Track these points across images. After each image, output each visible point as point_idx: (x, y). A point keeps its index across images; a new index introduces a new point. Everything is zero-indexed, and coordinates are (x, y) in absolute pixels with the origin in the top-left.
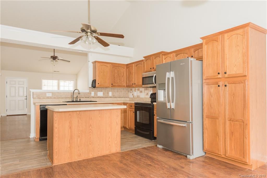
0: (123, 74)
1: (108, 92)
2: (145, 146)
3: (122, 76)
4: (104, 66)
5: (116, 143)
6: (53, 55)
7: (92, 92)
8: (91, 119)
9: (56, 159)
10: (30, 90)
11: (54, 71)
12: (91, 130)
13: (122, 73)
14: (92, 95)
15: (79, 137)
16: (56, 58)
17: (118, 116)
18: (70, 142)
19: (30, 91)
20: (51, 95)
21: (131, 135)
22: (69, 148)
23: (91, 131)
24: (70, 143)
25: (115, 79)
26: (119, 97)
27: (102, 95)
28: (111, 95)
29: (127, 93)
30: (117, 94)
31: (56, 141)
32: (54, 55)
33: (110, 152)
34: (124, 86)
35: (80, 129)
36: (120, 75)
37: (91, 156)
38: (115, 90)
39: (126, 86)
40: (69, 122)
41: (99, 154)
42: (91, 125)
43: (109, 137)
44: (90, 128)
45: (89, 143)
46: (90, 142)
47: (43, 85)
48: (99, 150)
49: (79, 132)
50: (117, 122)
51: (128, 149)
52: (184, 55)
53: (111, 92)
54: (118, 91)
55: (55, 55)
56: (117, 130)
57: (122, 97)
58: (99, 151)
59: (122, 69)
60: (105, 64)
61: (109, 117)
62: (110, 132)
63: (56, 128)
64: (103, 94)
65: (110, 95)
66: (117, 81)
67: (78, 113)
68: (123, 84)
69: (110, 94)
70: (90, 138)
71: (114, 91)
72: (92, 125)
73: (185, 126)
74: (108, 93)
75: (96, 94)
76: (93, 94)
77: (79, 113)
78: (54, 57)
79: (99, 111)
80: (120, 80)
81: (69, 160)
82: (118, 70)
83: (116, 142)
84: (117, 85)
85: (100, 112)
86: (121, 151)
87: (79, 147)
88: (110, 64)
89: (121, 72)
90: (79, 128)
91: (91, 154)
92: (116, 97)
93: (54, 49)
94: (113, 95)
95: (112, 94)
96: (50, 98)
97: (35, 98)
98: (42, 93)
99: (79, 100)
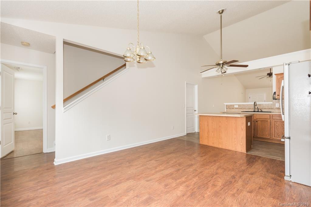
7: (277, 104)
9: (201, 140)
12: (220, 130)
14: (277, 107)
15: (213, 132)
18: (208, 134)
22: (207, 137)
40: (207, 122)
44: (220, 128)
55: (271, 72)
96: (237, 108)
97: (227, 109)
98: (231, 105)
99: (260, 111)
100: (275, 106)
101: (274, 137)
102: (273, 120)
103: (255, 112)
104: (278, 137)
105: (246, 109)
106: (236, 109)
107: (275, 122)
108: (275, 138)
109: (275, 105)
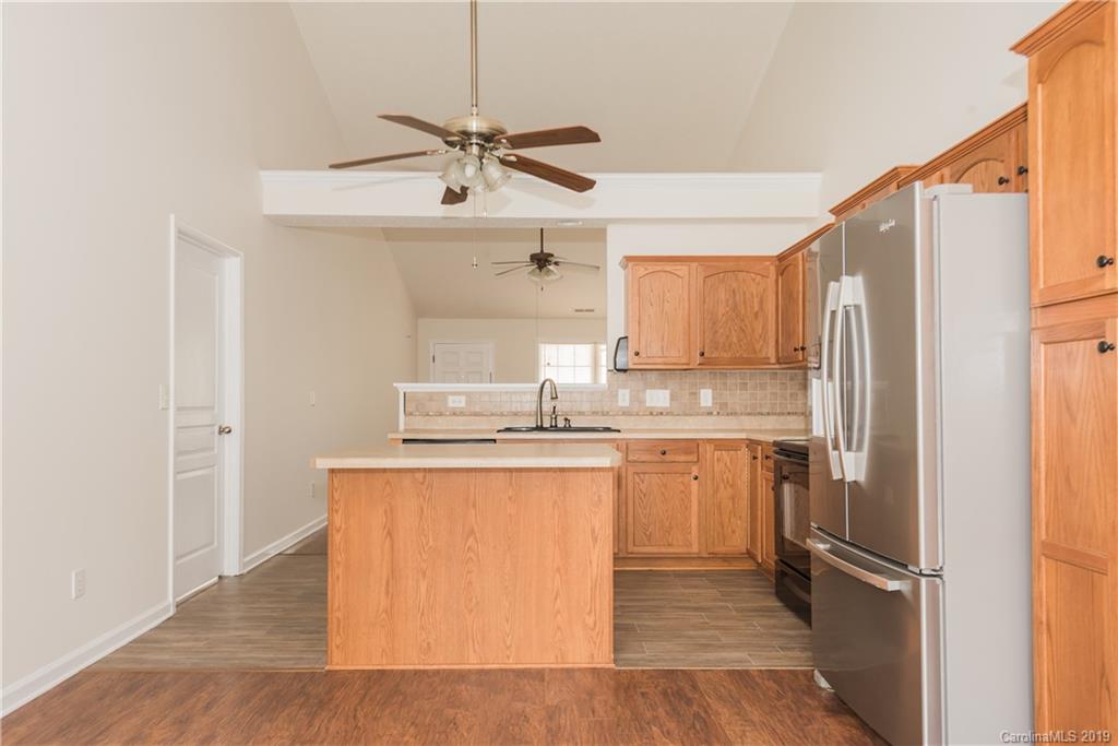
0: (761, 303)
1: (694, 391)
2: (755, 665)
3: (756, 315)
4: (664, 274)
5: (592, 625)
6: (539, 251)
7: (621, 392)
8: (474, 506)
9: (338, 647)
10: (395, 385)
11: (577, 311)
12: (472, 555)
13: (756, 300)
14: (621, 404)
15: (424, 574)
16: (547, 261)
17: (600, 501)
18: (390, 589)
19: (396, 388)
20: (463, 405)
21: (760, 596)
22: (386, 612)
23: (475, 559)
24: (387, 592)
25: (716, 332)
26: (749, 410)
27: (668, 405)
28: (710, 405)
29: (791, 395)
30: (738, 398)
31: (338, 578)
32: (542, 251)
33: (559, 660)
34: (766, 361)
35: (427, 544)
36: (743, 312)
37: (472, 663)
38: (728, 382)
39: (773, 360)
40: (386, 512)
41: (508, 657)
42: (472, 532)
43: (557, 594)
44: (468, 544)
45: (466, 607)
46: (471, 600)
47: (542, 363)
48: (508, 643)
49: (425, 557)
50: (593, 531)
51: (665, 660)
52: (987, 167)
53: (710, 391)
54: (744, 386)
55: (545, 251)
56: (594, 565)
57: (765, 411)
58: (508, 648)
59: (754, 280)
60: (669, 267)
61: (555, 502)
62: (558, 570)
63: (338, 531)
64: (672, 398)
65: (703, 404)
66: (728, 337)
67: (419, 476)
68: (760, 350)
69: (706, 397)
70: (470, 583)
71: (725, 384)
72: (476, 528)
73: (899, 591)
74: (695, 395)
75: (637, 398)
76: (624, 398)
77: (425, 477)
78: (542, 256)
79: (508, 474)
80: (742, 335)
81: (384, 662)
82: (735, 285)
83: (590, 621)
84: (725, 355)
85: (511, 479)
86: (612, 666)
87: (422, 614)
88: (694, 265)
89: (748, 295)
90: (423, 538)
91: (475, 651)
92: (736, 414)
93: (542, 230)
94: (720, 404)
95: (714, 398)
96: (462, 414)
97: (411, 414)
98: (431, 396)
99: (561, 424)
100: (617, 402)
101: (634, 545)
102: (630, 468)
103: (540, 428)
104: (644, 546)
105: (502, 415)
106: (454, 414)
107: (637, 474)
108: (636, 549)
109: (617, 395)
